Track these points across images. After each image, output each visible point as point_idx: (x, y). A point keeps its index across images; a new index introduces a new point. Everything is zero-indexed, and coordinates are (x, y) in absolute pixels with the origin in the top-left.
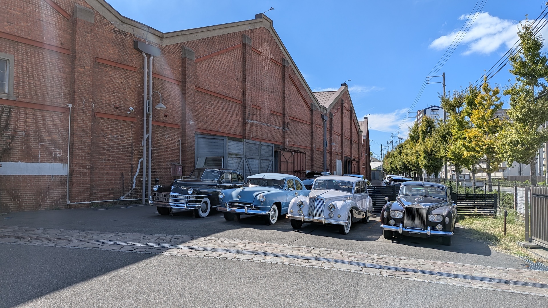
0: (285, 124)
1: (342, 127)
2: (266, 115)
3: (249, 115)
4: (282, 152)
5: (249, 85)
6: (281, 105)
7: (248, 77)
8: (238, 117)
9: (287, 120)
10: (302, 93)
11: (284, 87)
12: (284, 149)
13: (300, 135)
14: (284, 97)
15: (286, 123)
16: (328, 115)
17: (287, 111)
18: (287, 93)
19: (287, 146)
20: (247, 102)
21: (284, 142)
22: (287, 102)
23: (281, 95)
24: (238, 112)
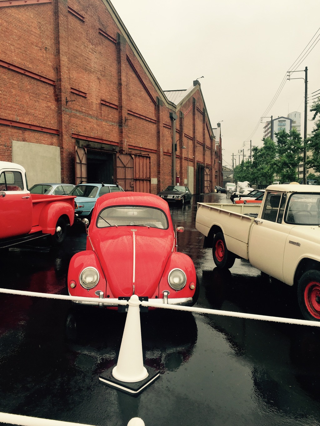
0: (122, 119)
1: (194, 129)
2: (95, 106)
3: (67, 102)
4: (118, 155)
5: (64, 59)
6: (116, 94)
7: (63, 48)
8: (49, 104)
9: (125, 114)
10: (145, 83)
11: (119, 72)
12: (121, 152)
13: (143, 135)
14: (120, 84)
15: (124, 118)
16: (178, 114)
17: (124, 103)
18: (123, 78)
19: (125, 147)
20: (63, 84)
21: (121, 142)
22: (124, 91)
23: (115, 81)
24: (48, 96)
